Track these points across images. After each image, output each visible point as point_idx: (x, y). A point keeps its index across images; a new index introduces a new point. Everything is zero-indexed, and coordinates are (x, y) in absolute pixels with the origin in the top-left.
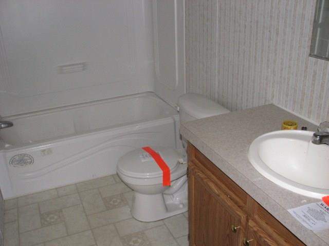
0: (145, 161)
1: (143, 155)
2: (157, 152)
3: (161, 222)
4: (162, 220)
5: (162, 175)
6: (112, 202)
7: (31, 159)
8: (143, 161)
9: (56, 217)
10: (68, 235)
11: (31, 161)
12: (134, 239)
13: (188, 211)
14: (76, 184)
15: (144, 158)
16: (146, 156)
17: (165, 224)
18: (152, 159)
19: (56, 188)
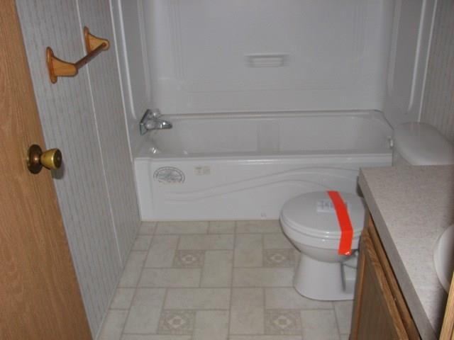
0: (323, 211)
1: (323, 202)
2: (345, 201)
3: (330, 304)
4: (333, 301)
5: (340, 237)
6: (273, 258)
7: (181, 175)
8: (319, 210)
9: (194, 259)
10: (200, 288)
11: (181, 180)
12: (282, 317)
13: (354, 300)
14: (236, 221)
15: (322, 206)
16: (327, 205)
17: (334, 309)
18: (332, 211)
19: (209, 222)
